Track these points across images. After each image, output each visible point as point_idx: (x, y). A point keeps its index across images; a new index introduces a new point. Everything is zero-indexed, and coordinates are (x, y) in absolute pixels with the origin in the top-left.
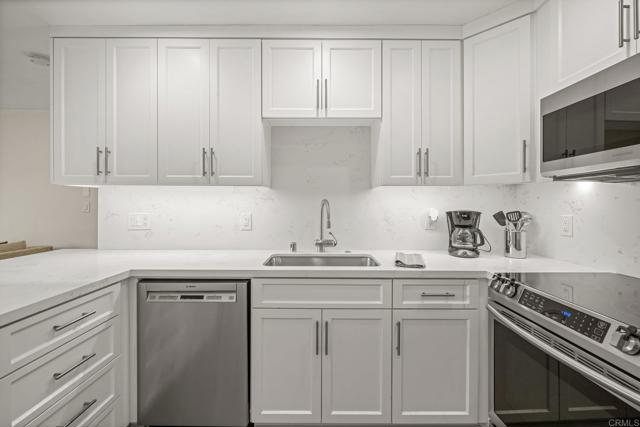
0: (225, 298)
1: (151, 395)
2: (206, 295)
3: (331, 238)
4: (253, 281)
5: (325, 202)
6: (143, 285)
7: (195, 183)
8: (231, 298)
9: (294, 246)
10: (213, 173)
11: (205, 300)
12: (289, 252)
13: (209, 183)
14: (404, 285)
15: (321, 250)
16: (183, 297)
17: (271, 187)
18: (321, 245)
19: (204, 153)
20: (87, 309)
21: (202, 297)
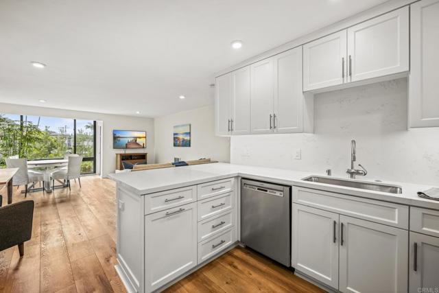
0: (278, 194)
1: (247, 233)
2: (268, 190)
3: (360, 168)
4: (293, 187)
5: (354, 142)
6: (243, 180)
7: (266, 133)
8: (281, 194)
9: (329, 172)
10: (275, 127)
11: (268, 192)
12: (325, 175)
13: (273, 133)
14: (423, 214)
15: (352, 177)
16: (258, 189)
17: (314, 133)
18: (352, 174)
19: (271, 117)
20: (223, 185)
21: (266, 191)
